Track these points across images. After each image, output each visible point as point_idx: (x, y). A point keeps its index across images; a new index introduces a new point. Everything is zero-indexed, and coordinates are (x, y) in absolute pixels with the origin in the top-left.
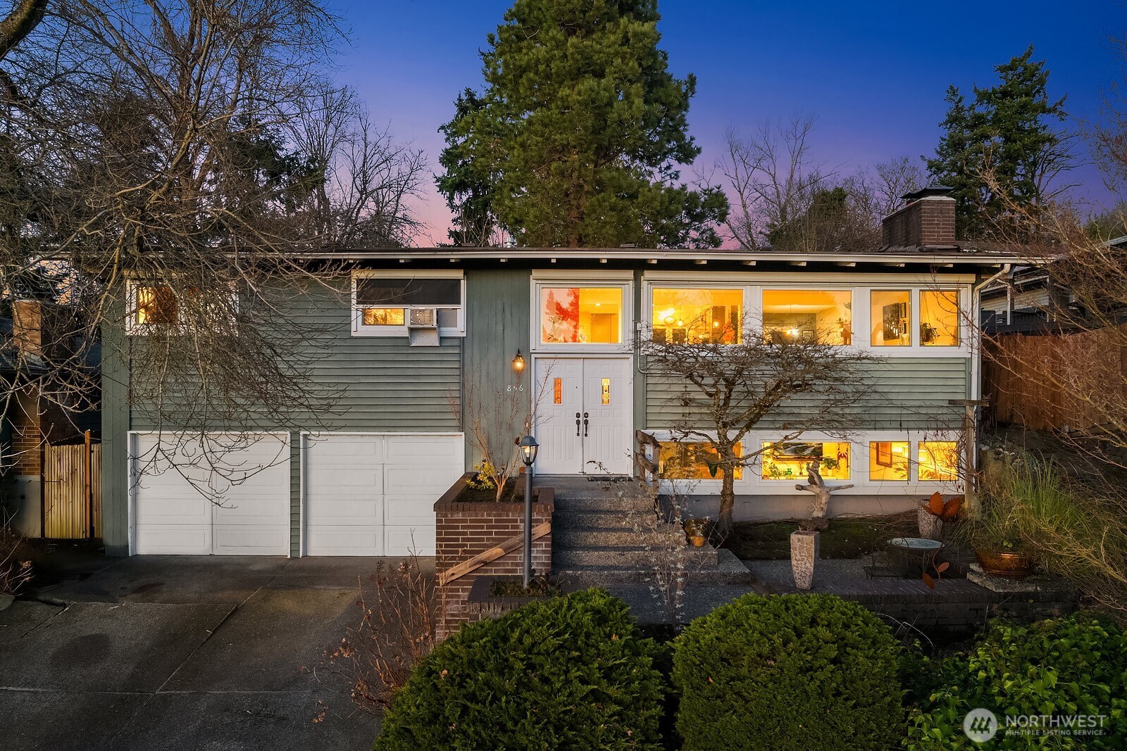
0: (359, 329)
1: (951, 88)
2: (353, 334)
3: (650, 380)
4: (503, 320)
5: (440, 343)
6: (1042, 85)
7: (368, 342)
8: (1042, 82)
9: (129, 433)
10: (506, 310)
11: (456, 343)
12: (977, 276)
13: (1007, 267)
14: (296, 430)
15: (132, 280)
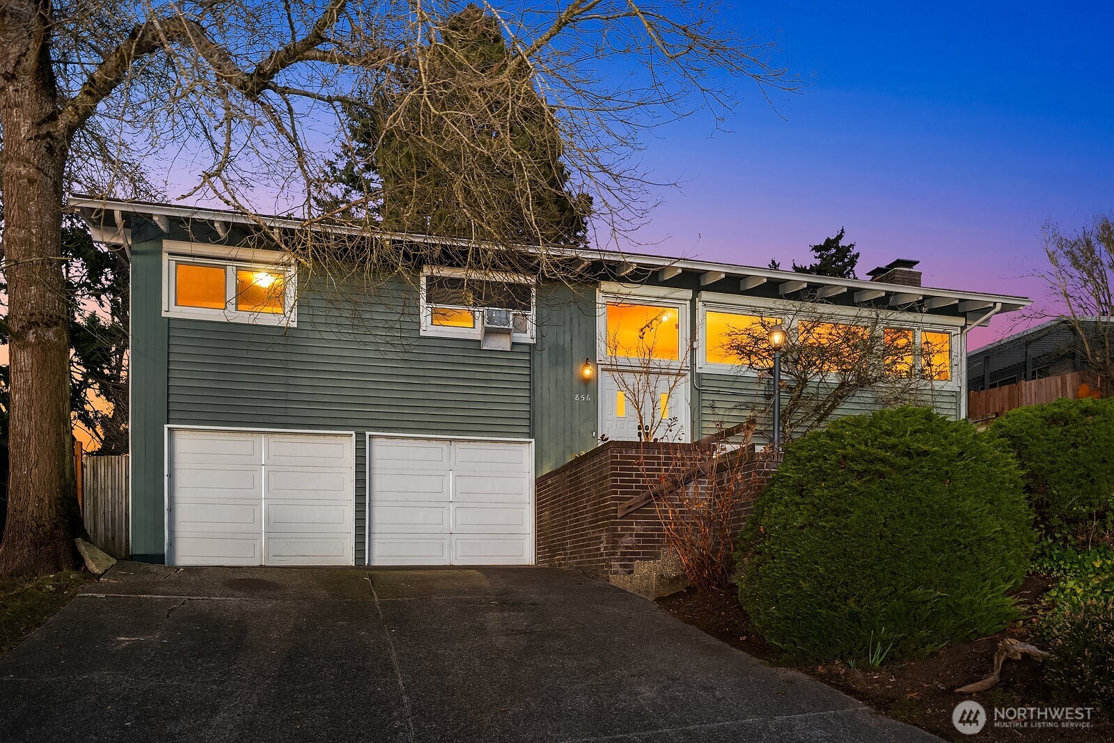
0: (428, 328)
1: (773, 262)
2: (422, 334)
3: (705, 397)
4: (571, 330)
5: (512, 348)
6: (853, 267)
7: (437, 343)
8: (853, 262)
9: (166, 426)
10: (574, 320)
11: (526, 349)
12: (966, 319)
13: (999, 307)
14: (361, 430)
15: (170, 254)
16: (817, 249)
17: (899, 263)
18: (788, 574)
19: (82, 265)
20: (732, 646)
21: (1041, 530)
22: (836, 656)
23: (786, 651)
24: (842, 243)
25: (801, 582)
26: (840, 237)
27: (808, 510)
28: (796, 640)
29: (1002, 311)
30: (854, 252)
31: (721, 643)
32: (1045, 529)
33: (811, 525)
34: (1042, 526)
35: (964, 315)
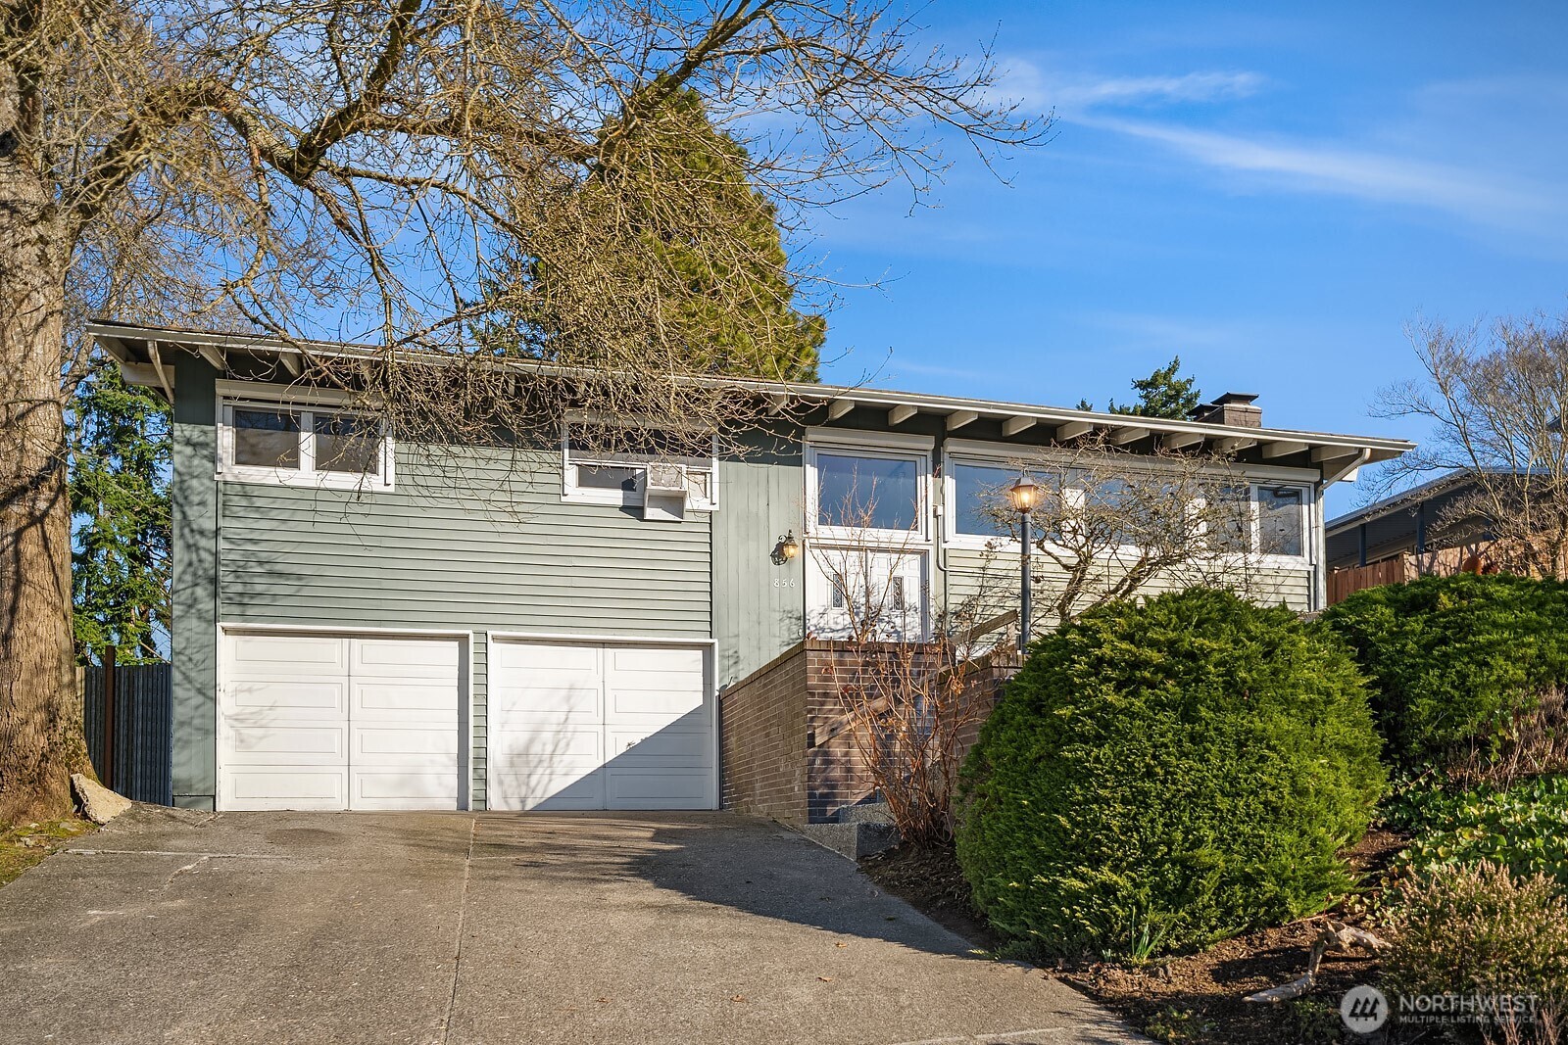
0: (571, 491)
2: (564, 499)
3: (954, 581)
4: (767, 493)
5: (686, 517)
7: (584, 511)
9: (220, 625)
10: (771, 479)
11: (706, 518)
12: (1322, 472)
13: (1368, 454)
14: (483, 629)
15: (226, 398)
16: (1142, 385)
17: (1228, 398)
18: (1019, 827)
19: (162, 420)
20: (947, 927)
21: (1394, 762)
22: (1084, 944)
23: (1015, 937)
24: (1174, 379)
25: (1036, 838)
26: (1172, 370)
27: (1047, 735)
28: (1028, 921)
29: (1371, 460)
30: (1192, 390)
31: (931, 923)
32: (1401, 759)
33: (1050, 756)
34: (1396, 756)
35: (1319, 466)
